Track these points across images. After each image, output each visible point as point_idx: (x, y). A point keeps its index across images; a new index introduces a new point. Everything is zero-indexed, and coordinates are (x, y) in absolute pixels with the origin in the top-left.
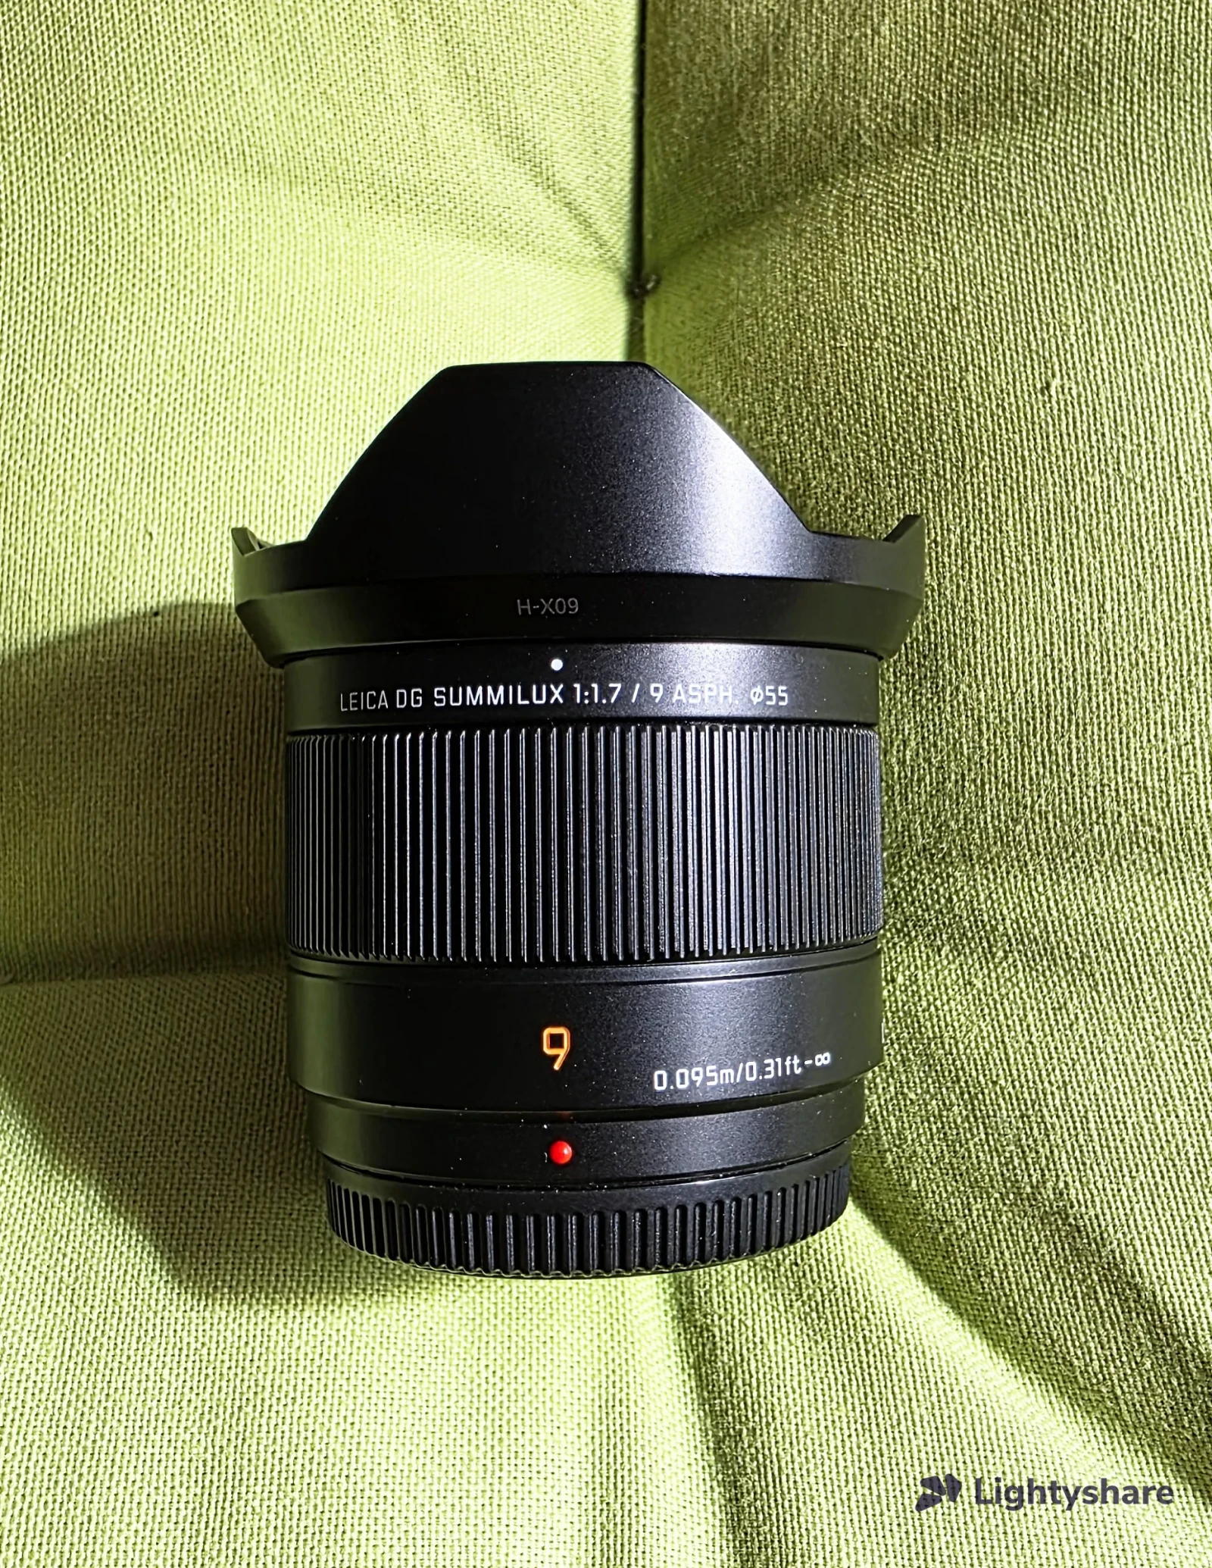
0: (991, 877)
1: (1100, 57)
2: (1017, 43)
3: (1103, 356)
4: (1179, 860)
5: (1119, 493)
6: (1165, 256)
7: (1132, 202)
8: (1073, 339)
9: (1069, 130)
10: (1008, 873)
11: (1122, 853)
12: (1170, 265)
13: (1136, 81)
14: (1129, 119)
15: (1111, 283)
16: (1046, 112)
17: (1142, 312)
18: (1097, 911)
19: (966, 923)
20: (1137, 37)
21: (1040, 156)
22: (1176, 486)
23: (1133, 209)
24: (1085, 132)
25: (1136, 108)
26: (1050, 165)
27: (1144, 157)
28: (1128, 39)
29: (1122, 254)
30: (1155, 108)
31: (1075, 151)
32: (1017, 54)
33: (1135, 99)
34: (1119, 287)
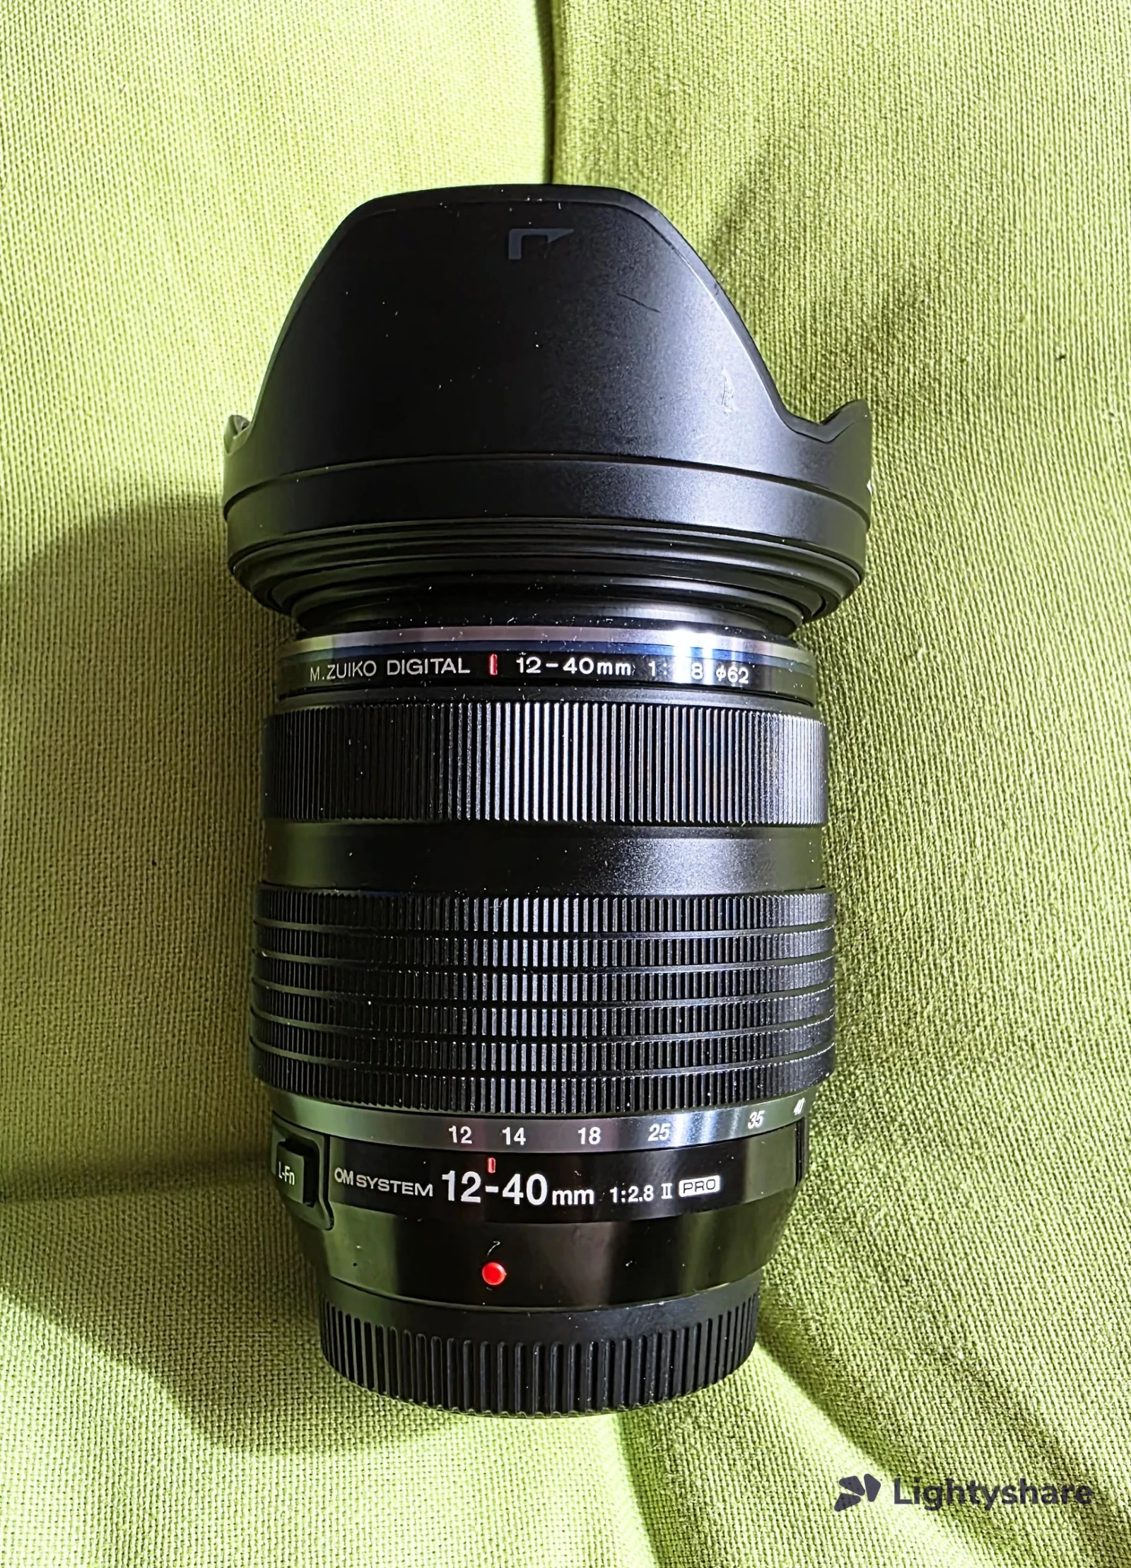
0: (888, 1074)
1: (941, 374)
2: (870, 362)
3: (961, 629)
4: (1049, 1057)
5: (982, 746)
6: (1006, 544)
7: (975, 496)
8: (935, 614)
9: (917, 435)
10: (902, 1070)
11: (1000, 1050)
12: (1011, 551)
13: (970, 395)
14: (967, 427)
15: (963, 566)
16: (895, 418)
17: (991, 591)
18: (982, 1102)
19: (869, 1115)
20: (969, 359)
21: (894, 457)
22: (1029, 741)
23: (976, 503)
24: (930, 438)
25: (972, 418)
26: (903, 465)
27: (982, 459)
28: (962, 361)
29: (970, 541)
30: (988, 418)
31: (923, 453)
32: (870, 370)
33: (971, 410)
34: (970, 569)
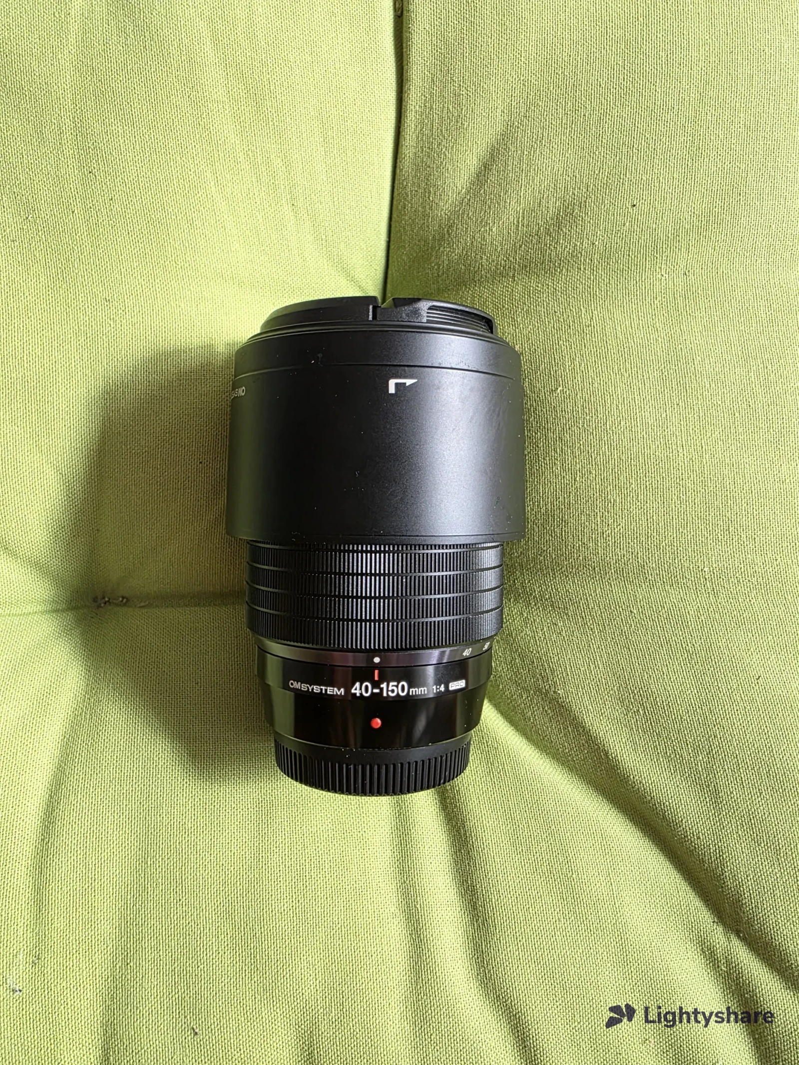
0: (530, 574)
1: (582, 250)
2: (548, 241)
3: (579, 379)
4: (601, 574)
5: (584, 435)
6: (605, 338)
7: (592, 313)
8: (568, 370)
9: (568, 279)
10: (536, 573)
11: (580, 569)
12: (606, 342)
13: (595, 261)
14: (592, 277)
15: (583, 348)
16: (559, 270)
17: (595, 361)
18: (570, 591)
19: (520, 591)
20: (597, 243)
21: (556, 289)
22: (606, 434)
23: (593, 316)
24: (574, 281)
25: (595, 273)
26: (560, 294)
27: (598, 294)
28: (593, 244)
29: (588, 336)
30: (603, 273)
31: (570, 289)
32: (548, 245)
33: (595, 269)
34: (586, 350)
